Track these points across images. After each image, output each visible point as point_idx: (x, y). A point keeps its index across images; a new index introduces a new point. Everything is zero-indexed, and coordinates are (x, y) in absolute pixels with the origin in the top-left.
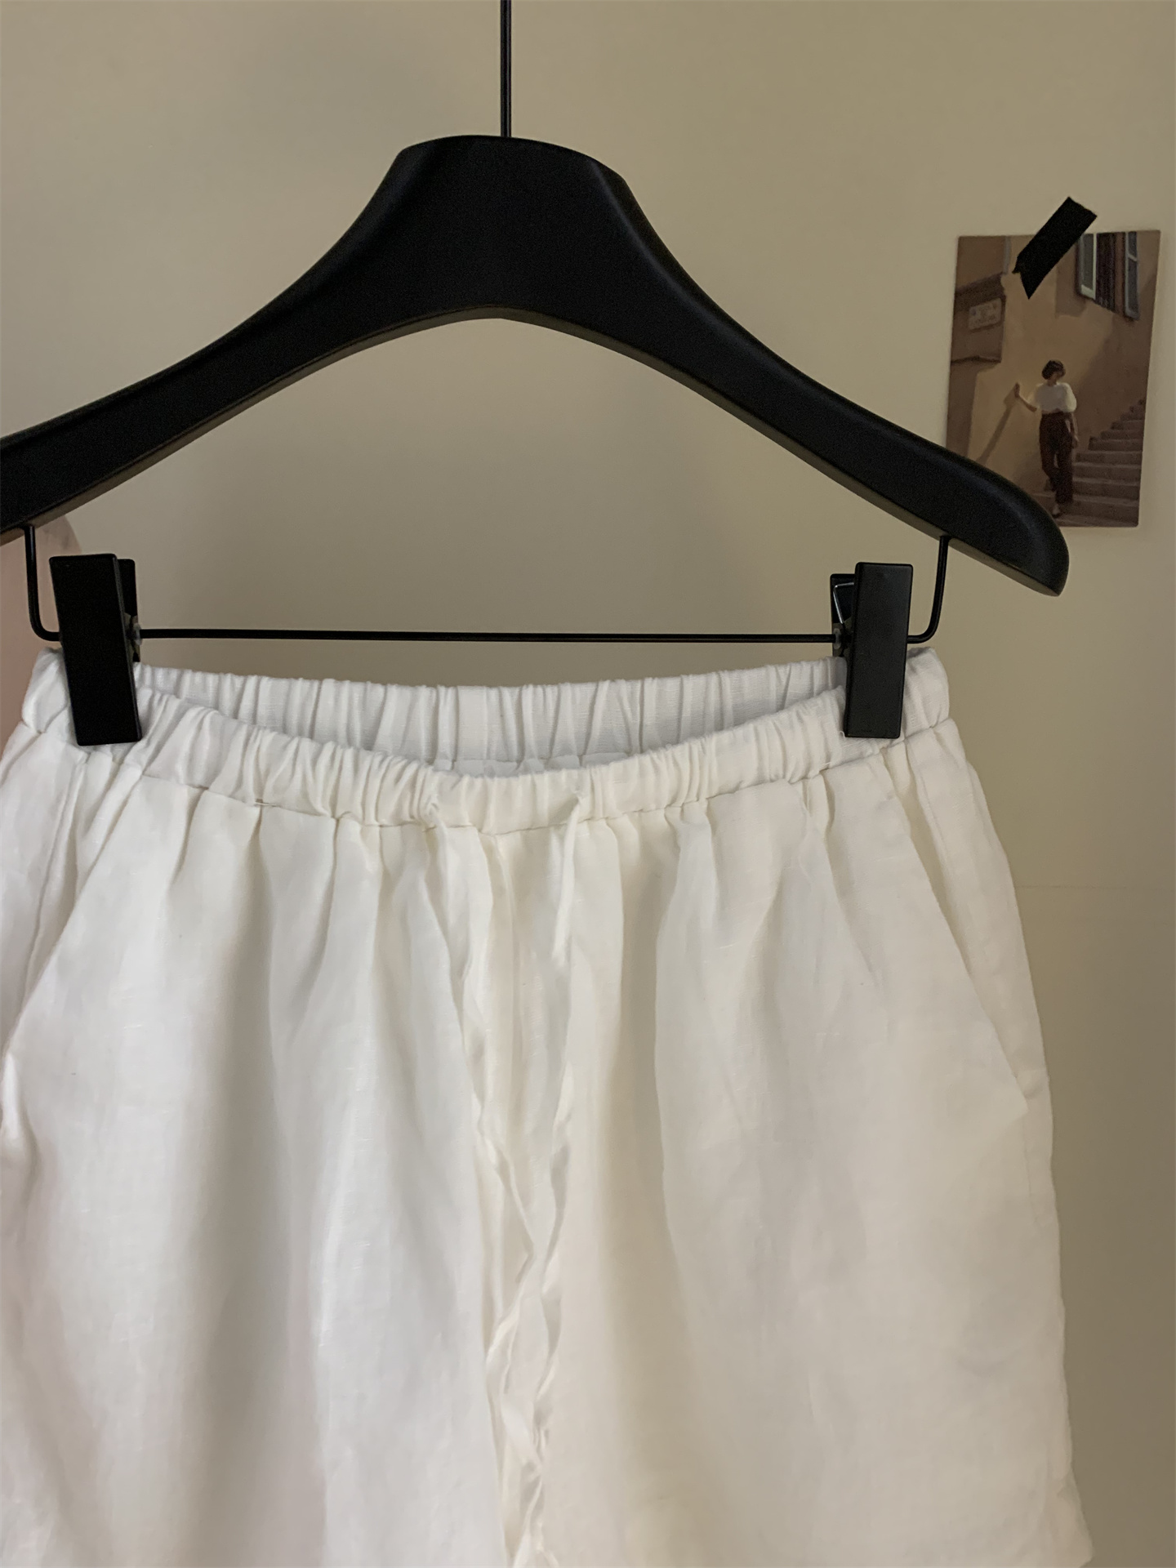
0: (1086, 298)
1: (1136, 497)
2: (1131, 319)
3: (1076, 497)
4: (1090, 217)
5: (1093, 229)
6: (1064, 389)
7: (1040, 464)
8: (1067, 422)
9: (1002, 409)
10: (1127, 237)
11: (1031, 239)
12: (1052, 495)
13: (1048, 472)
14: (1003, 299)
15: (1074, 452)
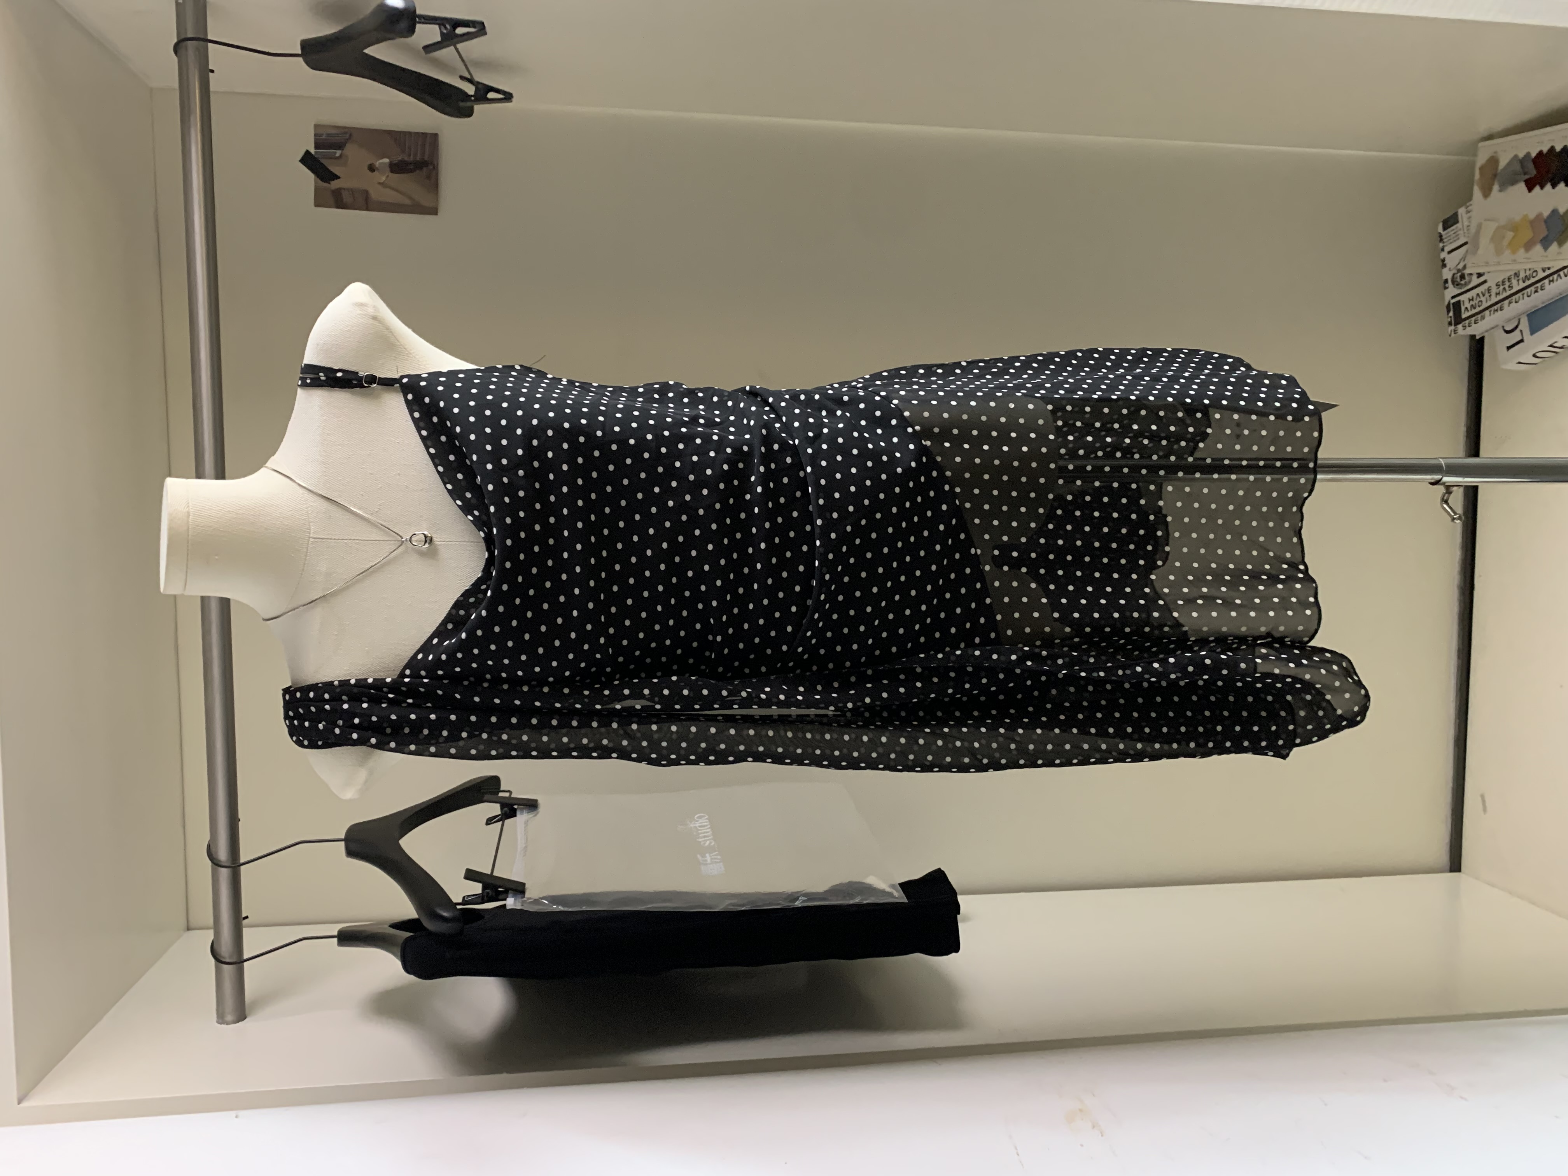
0: (341, 156)
1: (426, 133)
2: (351, 135)
3: (426, 158)
4: (308, 152)
5: (312, 151)
6: (379, 163)
7: (412, 174)
8: (395, 162)
9: (388, 190)
10: (317, 137)
11: (316, 178)
12: (425, 169)
13: (415, 171)
14: (340, 189)
15: (406, 159)
